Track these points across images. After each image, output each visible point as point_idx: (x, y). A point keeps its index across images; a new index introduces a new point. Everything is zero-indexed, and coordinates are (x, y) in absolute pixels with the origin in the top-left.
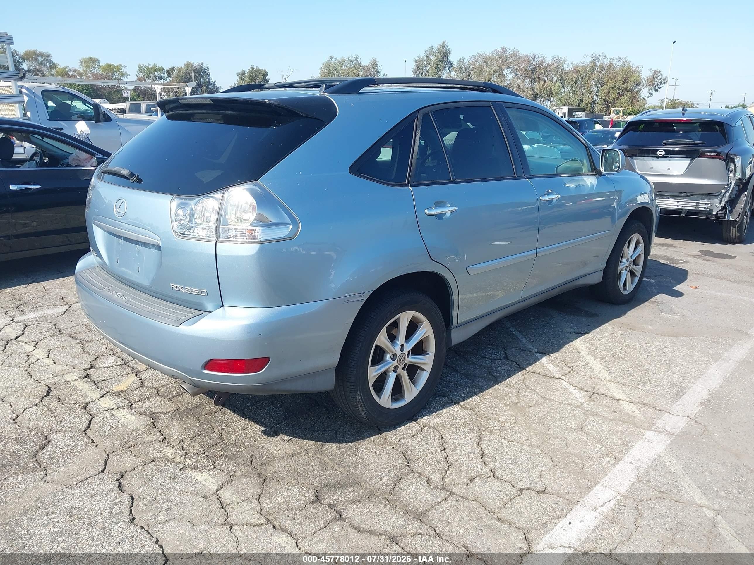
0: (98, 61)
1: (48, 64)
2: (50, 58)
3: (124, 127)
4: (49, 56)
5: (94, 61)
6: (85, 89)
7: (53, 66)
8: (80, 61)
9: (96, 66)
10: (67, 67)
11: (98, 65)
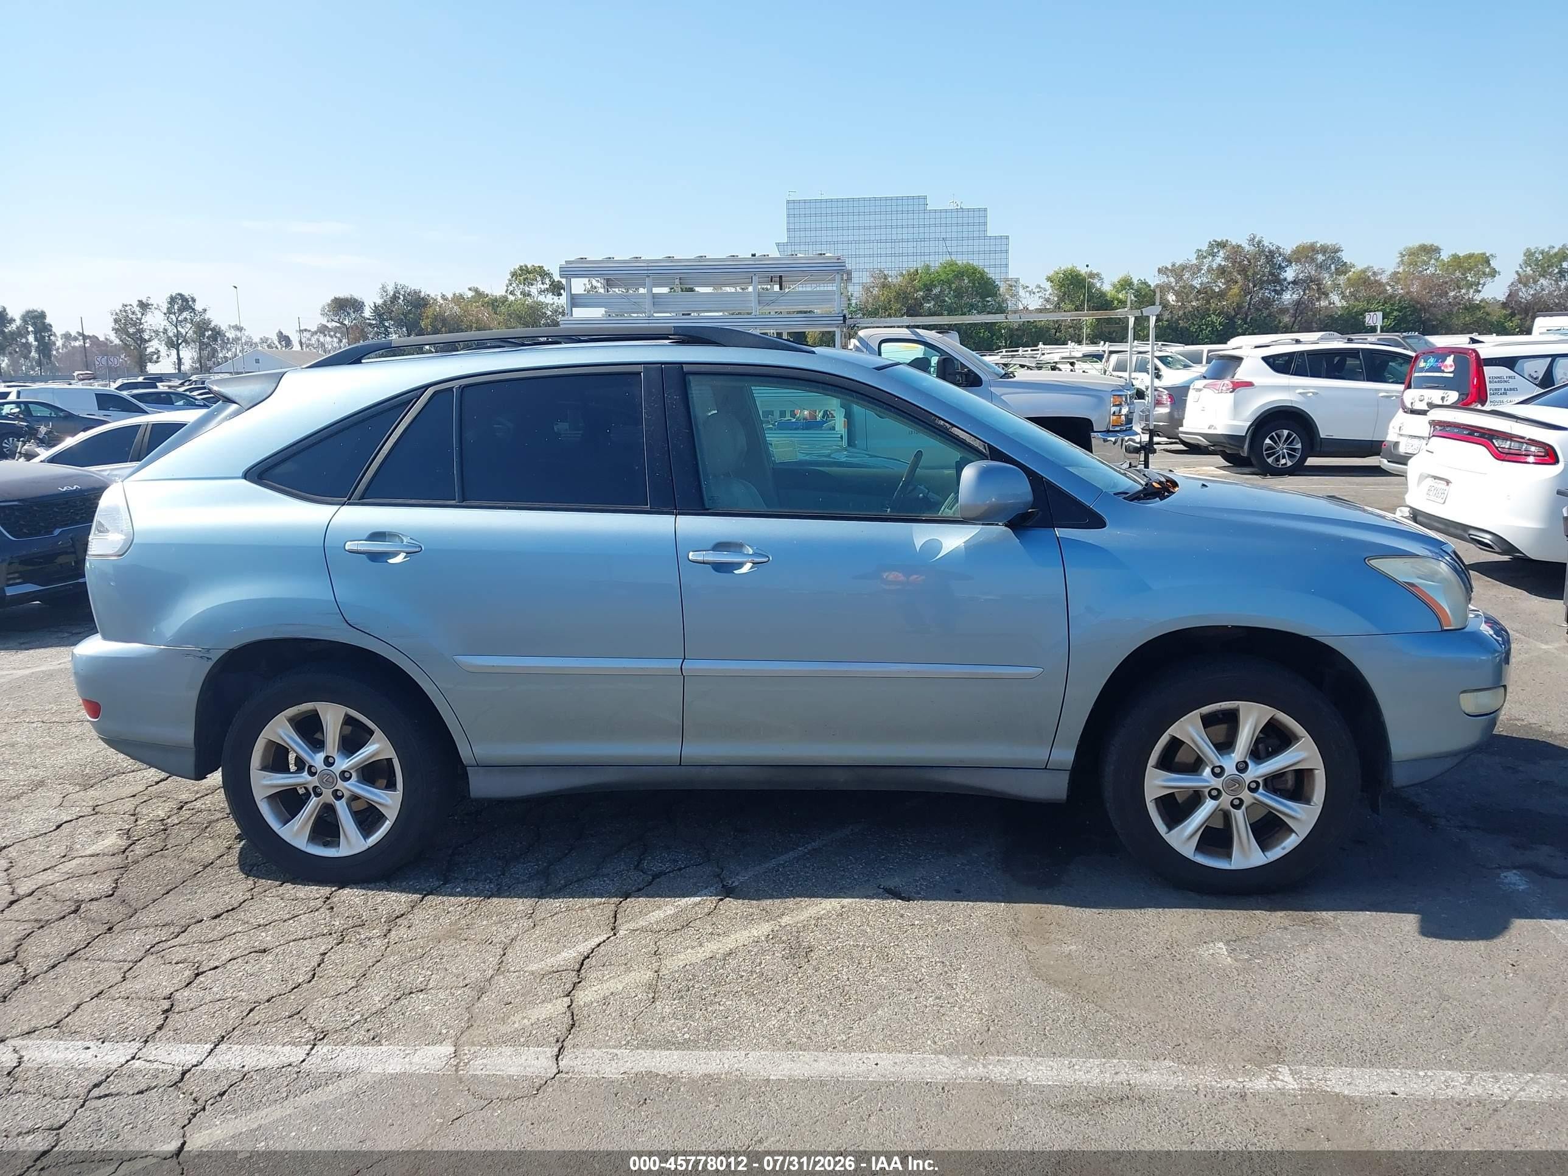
0: (1437, 250)
1: (1332, 266)
2: (1338, 254)
3: (1001, 395)
4: (1337, 251)
5: (1431, 251)
6: (1396, 310)
7: (1343, 268)
8: (1401, 253)
9: (1433, 261)
10: (1368, 268)
11: (1437, 260)
